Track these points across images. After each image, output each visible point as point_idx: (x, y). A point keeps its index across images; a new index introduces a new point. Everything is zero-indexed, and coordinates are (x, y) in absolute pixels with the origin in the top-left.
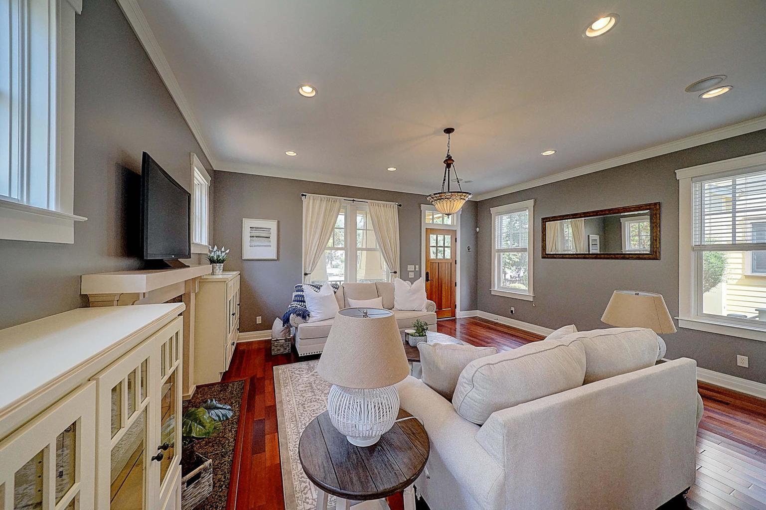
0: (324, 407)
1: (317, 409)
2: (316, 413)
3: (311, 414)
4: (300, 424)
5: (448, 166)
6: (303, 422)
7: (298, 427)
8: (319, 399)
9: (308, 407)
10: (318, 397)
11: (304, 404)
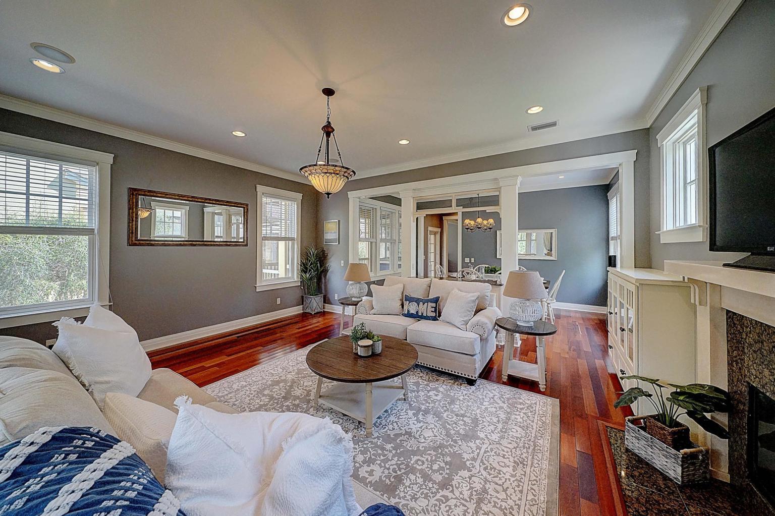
0: (488, 452)
1: (499, 455)
2: (503, 451)
3: (510, 453)
4: (530, 451)
5: (328, 135)
6: (525, 451)
7: (534, 449)
8: (485, 469)
9: (508, 466)
10: (484, 473)
11: (512, 476)
